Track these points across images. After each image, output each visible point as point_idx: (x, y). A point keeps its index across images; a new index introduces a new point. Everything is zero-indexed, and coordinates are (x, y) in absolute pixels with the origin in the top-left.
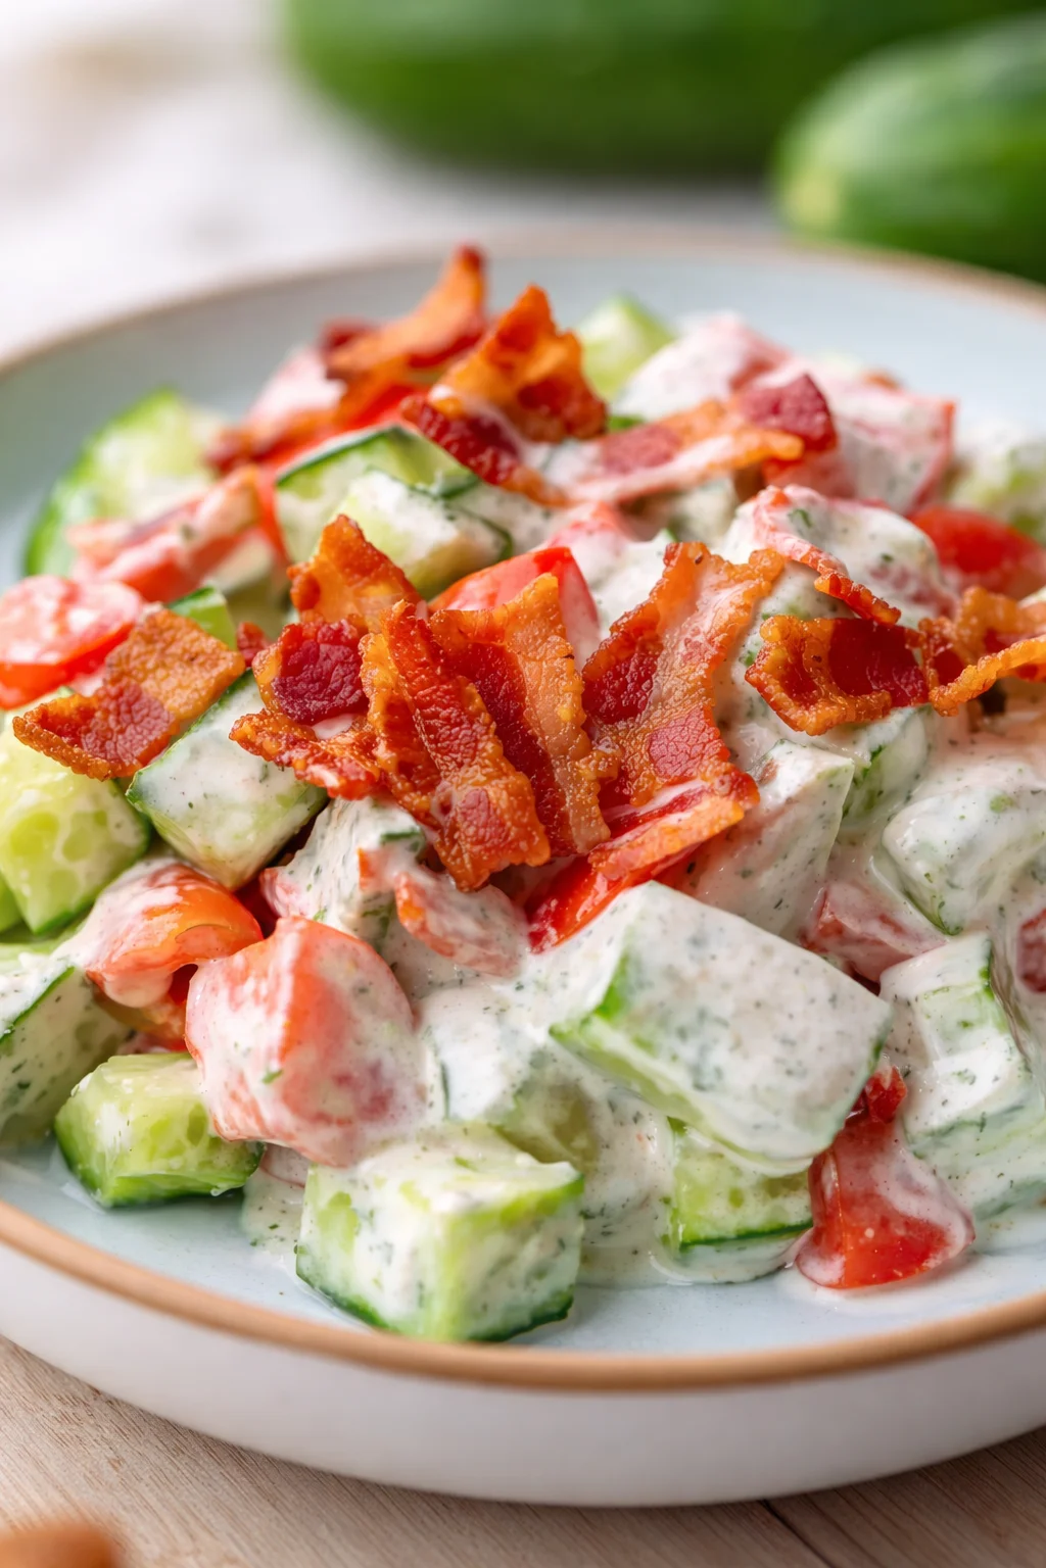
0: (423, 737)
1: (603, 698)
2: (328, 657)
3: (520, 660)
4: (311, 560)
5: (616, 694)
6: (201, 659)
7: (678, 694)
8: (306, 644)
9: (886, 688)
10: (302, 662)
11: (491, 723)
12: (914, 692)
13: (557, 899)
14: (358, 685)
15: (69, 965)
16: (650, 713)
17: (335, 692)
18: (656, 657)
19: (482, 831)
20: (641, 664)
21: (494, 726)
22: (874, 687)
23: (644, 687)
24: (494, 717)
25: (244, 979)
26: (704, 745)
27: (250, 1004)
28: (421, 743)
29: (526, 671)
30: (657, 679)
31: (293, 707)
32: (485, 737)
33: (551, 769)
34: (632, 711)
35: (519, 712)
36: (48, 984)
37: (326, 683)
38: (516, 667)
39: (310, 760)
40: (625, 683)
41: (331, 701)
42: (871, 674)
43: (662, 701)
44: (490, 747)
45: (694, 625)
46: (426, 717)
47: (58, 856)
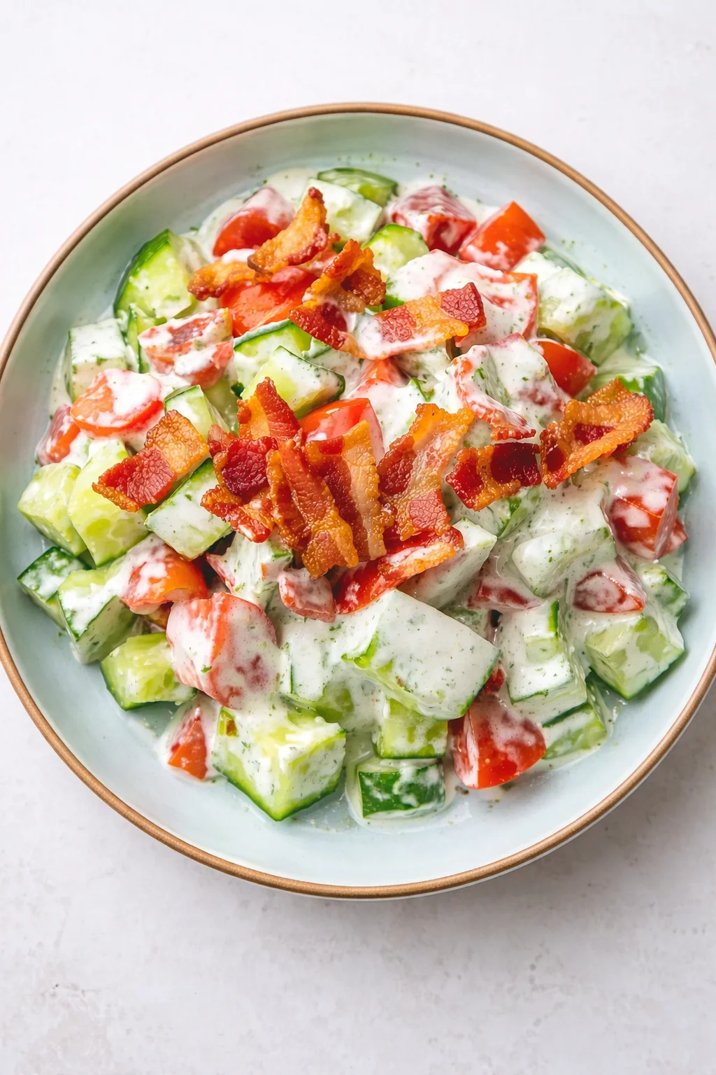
0: (297, 504)
1: (387, 483)
2: (251, 458)
3: (349, 464)
4: (249, 398)
5: (393, 480)
6: (190, 442)
7: (424, 482)
8: (241, 451)
9: (518, 478)
10: (239, 460)
11: (332, 500)
12: (533, 480)
13: (359, 584)
14: (264, 474)
15: (114, 595)
16: (410, 490)
17: (253, 477)
18: (412, 462)
19: (326, 552)
20: (405, 464)
21: (334, 501)
22: (513, 477)
23: (407, 476)
24: (334, 497)
25: (197, 616)
26: (438, 513)
27: (198, 629)
28: (295, 507)
29: (352, 471)
30: (413, 473)
31: (231, 487)
32: (329, 508)
33: (361, 520)
34: (401, 489)
35: (347, 491)
36: (104, 605)
37: (249, 472)
38: (347, 468)
39: (239, 522)
40: (397, 475)
41: (250, 482)
42: (512, 469)
43: (415, 484)
44: (332, 512)
45: (431, 446)
46: (298, 494)
47: (110, 536)
